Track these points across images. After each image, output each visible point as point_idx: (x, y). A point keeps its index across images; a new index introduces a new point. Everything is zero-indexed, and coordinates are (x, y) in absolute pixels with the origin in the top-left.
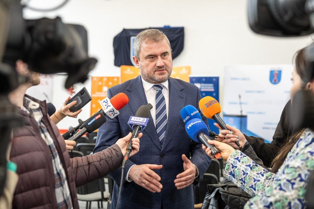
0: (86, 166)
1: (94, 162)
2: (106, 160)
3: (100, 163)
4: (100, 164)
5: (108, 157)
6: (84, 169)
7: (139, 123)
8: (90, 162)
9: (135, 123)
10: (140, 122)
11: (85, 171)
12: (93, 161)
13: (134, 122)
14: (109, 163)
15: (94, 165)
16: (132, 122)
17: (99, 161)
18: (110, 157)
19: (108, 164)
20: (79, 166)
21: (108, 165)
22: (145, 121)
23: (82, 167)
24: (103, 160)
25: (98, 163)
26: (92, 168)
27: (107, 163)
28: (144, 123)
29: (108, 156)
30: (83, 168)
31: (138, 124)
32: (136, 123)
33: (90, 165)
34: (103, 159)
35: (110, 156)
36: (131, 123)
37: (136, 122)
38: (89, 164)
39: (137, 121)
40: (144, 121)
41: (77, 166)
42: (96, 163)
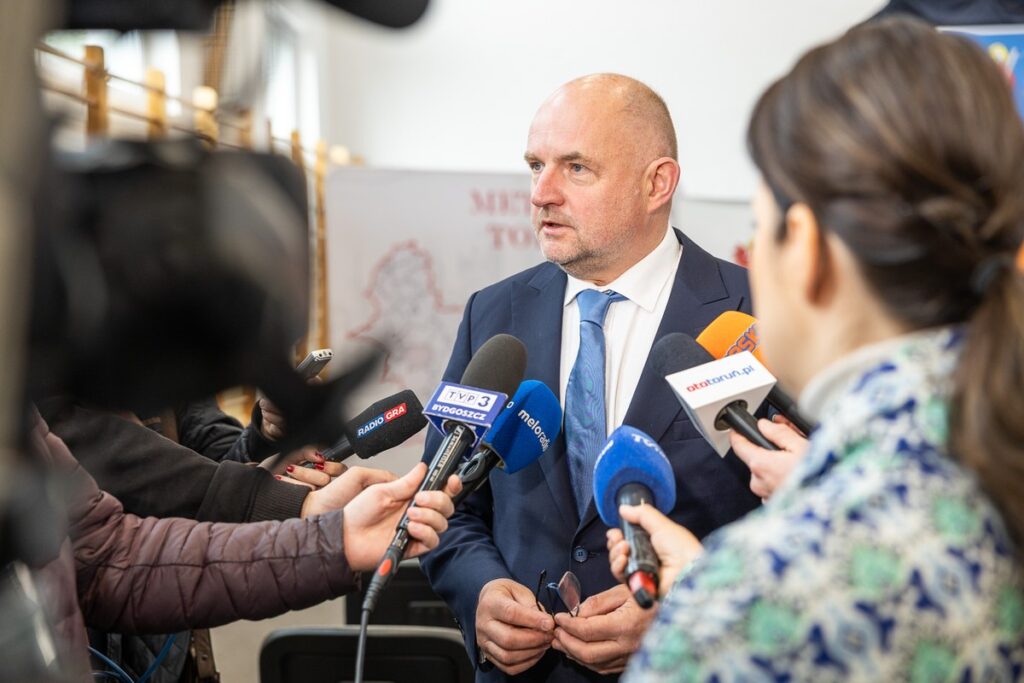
0: (190, 569)
1: (224, 562)
2: (271, 565)
3: (245, 570)
4: (246, 578)
5: (285, 556)
6: (177, 577)
7: (465, 413)
8: (211, 559)
9: (448, 414)
10: (470, 409)
11: (180, 588)
12: (219, 559)
13: (446, 409)
14: (280, 579)
15: (219, 574)
16: (441, 407)
17: (246, 562)
18: (291, 557)
19: (277, 582)
20: (164, 560)
21: (275, 585)
22: (488, 409)
23: (173, 567)
24: (261, 563)
25: (240, 570)
26: (211, 584)
27: (275, 576)
28: (482, 417)
29: (285, 552)
30: (177, 572)
31: (461, 417)
32: (455, 415)
33: (207, 569)
34: (261, 559)
35: (293, 554)
36: (436, 411)
37: (452, 411)
38: (206, 562)
39: (458, 407)
40: (487, 404)
41: (159, 557)
42: (228, 568)
